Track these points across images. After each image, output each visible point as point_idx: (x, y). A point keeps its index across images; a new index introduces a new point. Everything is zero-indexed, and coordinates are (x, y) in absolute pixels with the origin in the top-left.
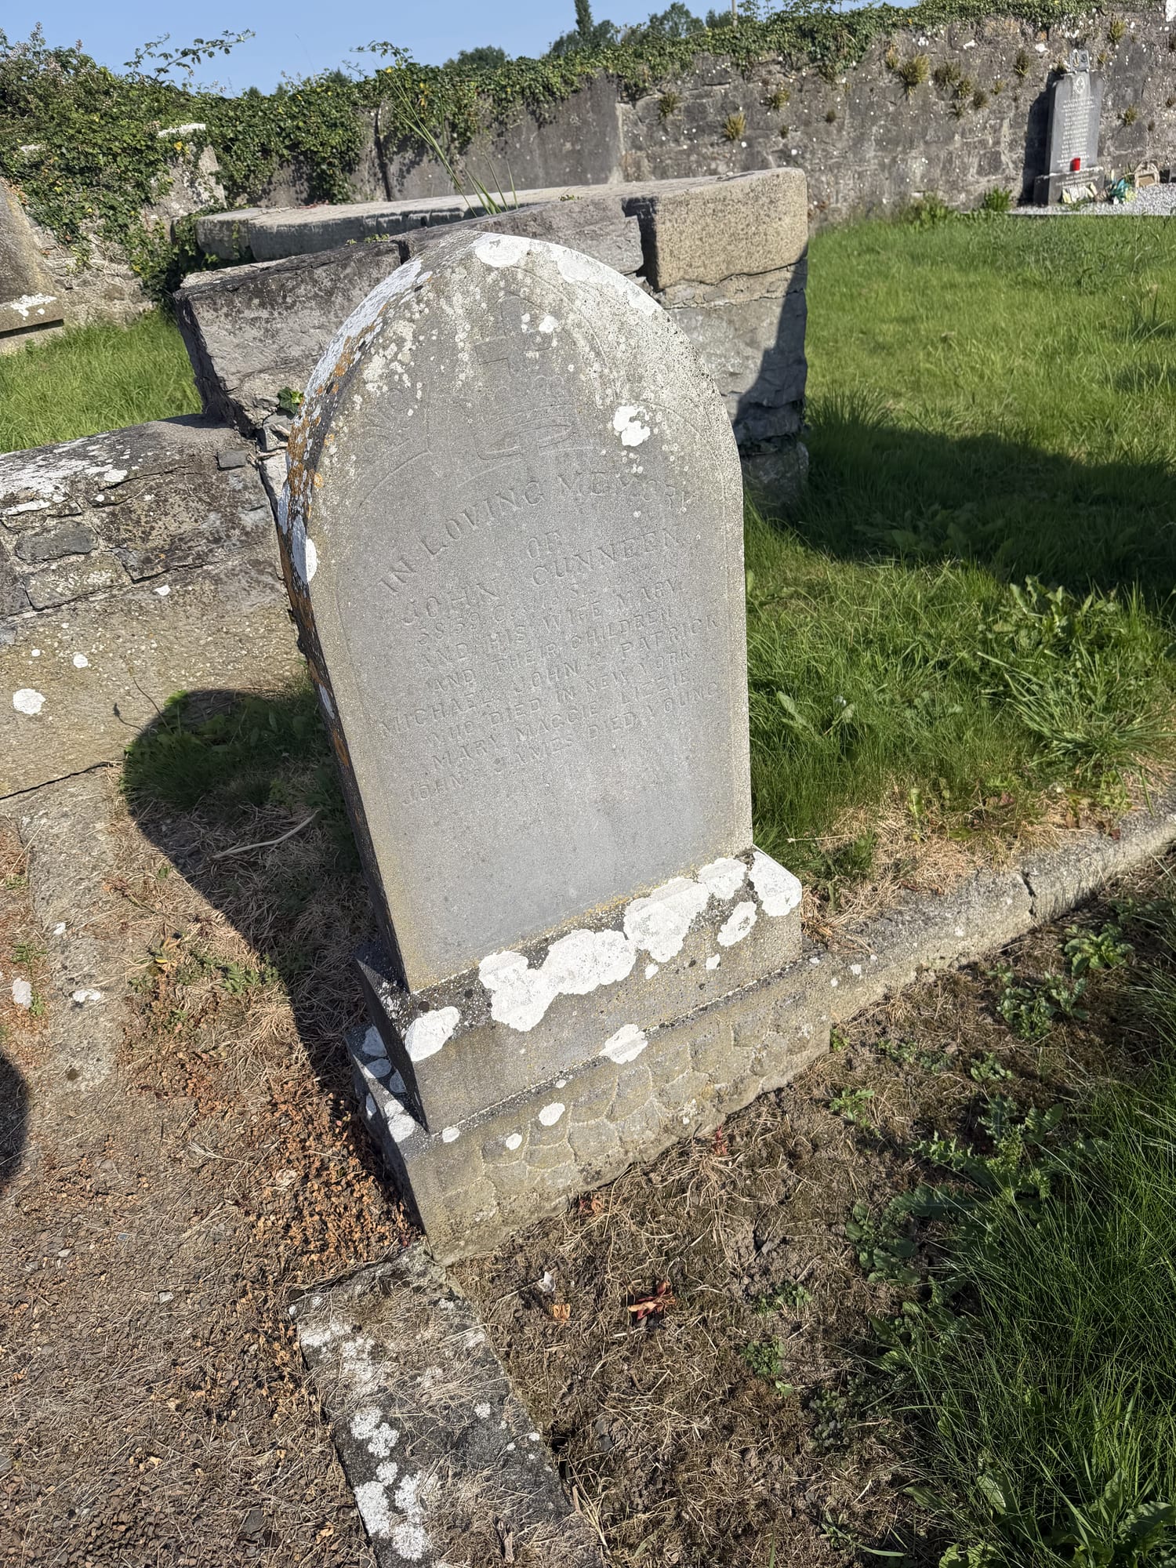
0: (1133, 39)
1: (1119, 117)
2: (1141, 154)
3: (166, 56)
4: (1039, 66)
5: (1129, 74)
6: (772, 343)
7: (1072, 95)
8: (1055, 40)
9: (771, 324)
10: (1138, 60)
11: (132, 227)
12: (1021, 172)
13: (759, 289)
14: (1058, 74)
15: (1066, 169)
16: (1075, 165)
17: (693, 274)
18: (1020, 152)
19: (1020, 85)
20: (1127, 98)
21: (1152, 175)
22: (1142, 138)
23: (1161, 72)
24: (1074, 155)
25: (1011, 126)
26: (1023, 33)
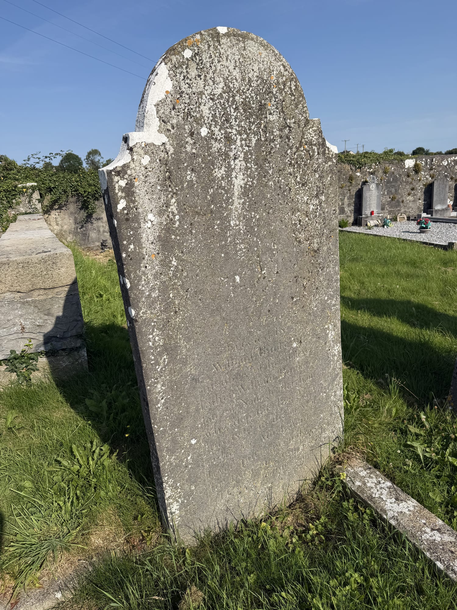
0: (393, 173)
1: (390, 198)
2: (399, 210)
3: (39, 158)
4: (358, 180)
5: (392, 184)
6: (61, 314)
7: (370, 190)
8: (363, 172)
9: (59, 307)
10: (396, 180)
11: (4, 216)
12: (353, 214)
13: (51, 294)
14: (365, 183)
15: (369, 214)
16: (372, 213)
17: (12, 289)
18: (352, 208)
19: (351, 185)
20: (393, 192)
21: (404, 218)
22: (399, 205)
23: (405, 184)
24: (372, 210)
25: (348, 199)
26: (351, 169)
